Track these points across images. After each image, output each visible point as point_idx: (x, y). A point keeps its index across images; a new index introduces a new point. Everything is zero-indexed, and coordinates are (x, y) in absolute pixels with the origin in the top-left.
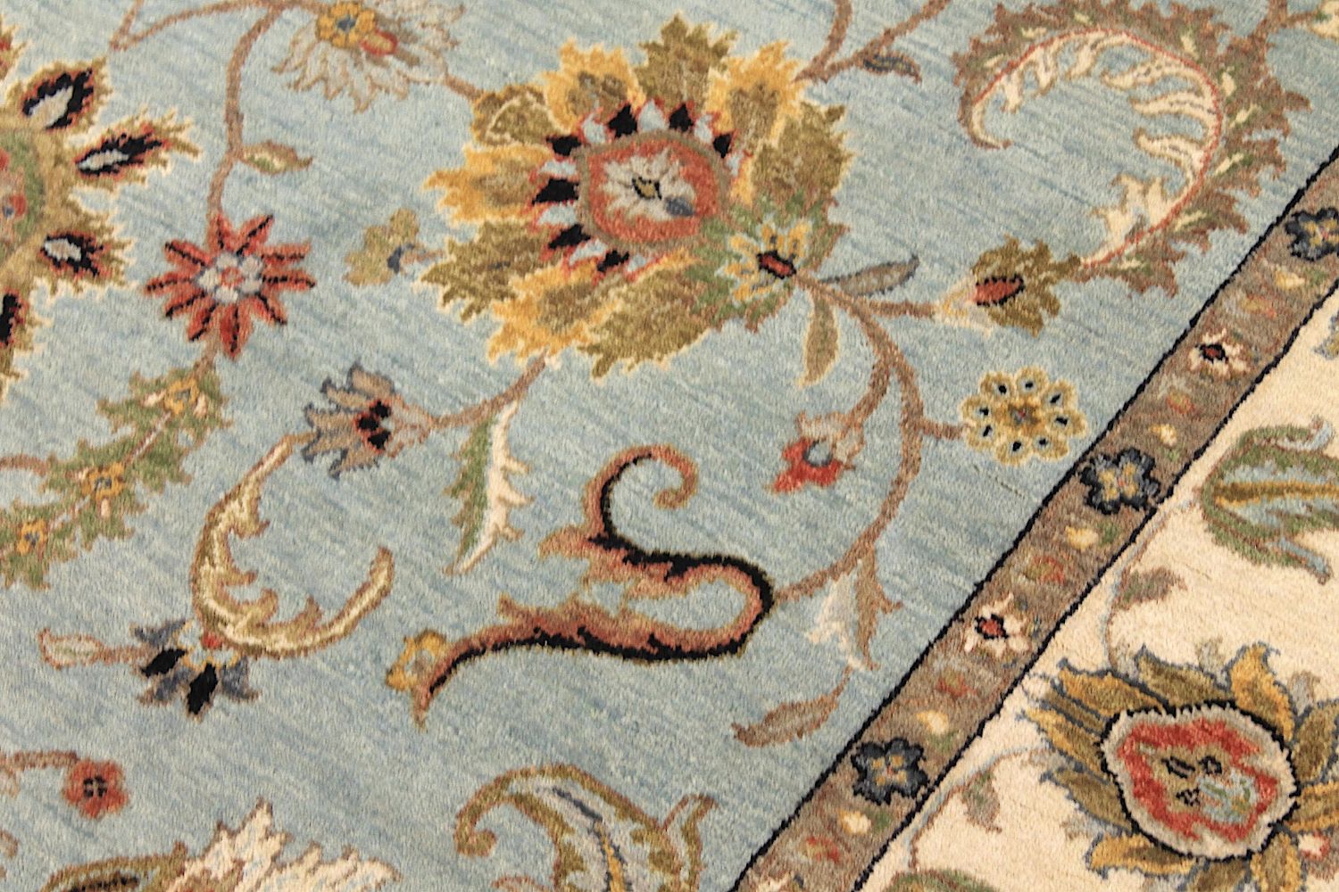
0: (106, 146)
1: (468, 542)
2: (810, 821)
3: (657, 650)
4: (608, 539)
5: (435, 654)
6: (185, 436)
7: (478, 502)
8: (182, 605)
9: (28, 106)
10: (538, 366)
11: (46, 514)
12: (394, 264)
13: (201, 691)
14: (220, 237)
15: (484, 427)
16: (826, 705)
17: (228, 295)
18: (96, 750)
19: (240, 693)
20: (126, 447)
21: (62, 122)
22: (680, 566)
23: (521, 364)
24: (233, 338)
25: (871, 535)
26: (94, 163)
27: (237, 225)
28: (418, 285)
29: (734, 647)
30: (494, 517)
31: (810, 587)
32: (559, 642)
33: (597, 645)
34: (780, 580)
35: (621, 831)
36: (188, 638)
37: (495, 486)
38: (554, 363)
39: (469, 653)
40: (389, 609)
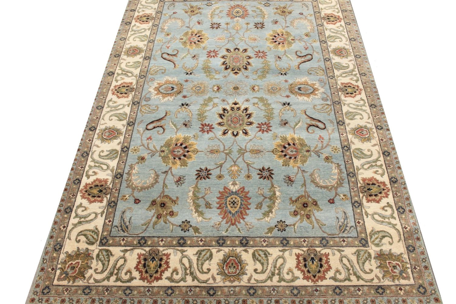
0: (227, 132)
1: (171, 121)
2: (134, 118)
3: (152, 122)
4: (161, 127)
5: (168, 114)
6: (199, 117)
7: (173, 124)
8: (189, 108)
9: (237, 132)
10: (176, 135)
11: (204, 108)
12: (194, 136)
13: (183, 105)
14: (210, 131)
15: (177, 129)
16: (138, 125)
17: (206, 127)
18: (186, 99)
19: (180, 106)
20: (203, 114)
21: (233, 132)
22: (154, 128)
23: (177, 134)
24: (202, 125)
25: (142, 137)
26: (227, 131)
27: (210, 132)
28: (191, 135)
29: (147, 125)
30: (171, 124)
31: (144, 131)
32: (160, 119)
33: (157, 120)
34: (146, 131)
35: (147, 112)
36: (187, 107)
37: (172, 126)
38: (175, 136)
39: (166, 115)
40: (174, 115)
